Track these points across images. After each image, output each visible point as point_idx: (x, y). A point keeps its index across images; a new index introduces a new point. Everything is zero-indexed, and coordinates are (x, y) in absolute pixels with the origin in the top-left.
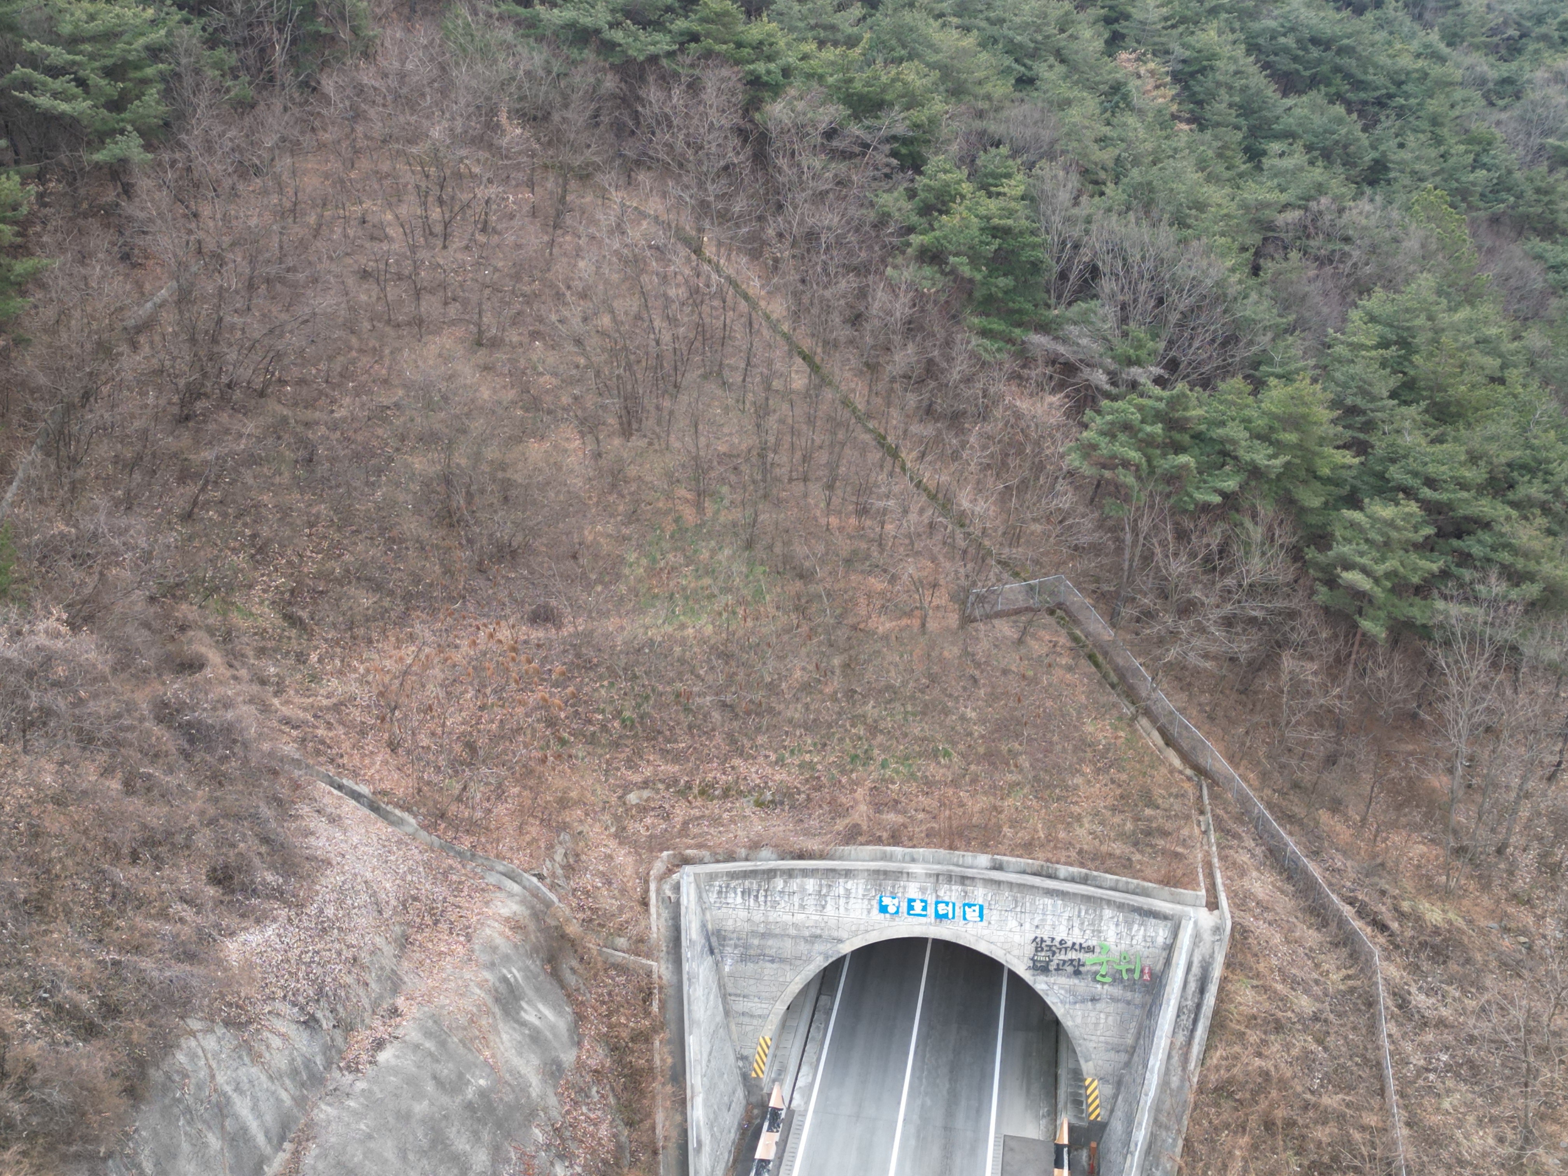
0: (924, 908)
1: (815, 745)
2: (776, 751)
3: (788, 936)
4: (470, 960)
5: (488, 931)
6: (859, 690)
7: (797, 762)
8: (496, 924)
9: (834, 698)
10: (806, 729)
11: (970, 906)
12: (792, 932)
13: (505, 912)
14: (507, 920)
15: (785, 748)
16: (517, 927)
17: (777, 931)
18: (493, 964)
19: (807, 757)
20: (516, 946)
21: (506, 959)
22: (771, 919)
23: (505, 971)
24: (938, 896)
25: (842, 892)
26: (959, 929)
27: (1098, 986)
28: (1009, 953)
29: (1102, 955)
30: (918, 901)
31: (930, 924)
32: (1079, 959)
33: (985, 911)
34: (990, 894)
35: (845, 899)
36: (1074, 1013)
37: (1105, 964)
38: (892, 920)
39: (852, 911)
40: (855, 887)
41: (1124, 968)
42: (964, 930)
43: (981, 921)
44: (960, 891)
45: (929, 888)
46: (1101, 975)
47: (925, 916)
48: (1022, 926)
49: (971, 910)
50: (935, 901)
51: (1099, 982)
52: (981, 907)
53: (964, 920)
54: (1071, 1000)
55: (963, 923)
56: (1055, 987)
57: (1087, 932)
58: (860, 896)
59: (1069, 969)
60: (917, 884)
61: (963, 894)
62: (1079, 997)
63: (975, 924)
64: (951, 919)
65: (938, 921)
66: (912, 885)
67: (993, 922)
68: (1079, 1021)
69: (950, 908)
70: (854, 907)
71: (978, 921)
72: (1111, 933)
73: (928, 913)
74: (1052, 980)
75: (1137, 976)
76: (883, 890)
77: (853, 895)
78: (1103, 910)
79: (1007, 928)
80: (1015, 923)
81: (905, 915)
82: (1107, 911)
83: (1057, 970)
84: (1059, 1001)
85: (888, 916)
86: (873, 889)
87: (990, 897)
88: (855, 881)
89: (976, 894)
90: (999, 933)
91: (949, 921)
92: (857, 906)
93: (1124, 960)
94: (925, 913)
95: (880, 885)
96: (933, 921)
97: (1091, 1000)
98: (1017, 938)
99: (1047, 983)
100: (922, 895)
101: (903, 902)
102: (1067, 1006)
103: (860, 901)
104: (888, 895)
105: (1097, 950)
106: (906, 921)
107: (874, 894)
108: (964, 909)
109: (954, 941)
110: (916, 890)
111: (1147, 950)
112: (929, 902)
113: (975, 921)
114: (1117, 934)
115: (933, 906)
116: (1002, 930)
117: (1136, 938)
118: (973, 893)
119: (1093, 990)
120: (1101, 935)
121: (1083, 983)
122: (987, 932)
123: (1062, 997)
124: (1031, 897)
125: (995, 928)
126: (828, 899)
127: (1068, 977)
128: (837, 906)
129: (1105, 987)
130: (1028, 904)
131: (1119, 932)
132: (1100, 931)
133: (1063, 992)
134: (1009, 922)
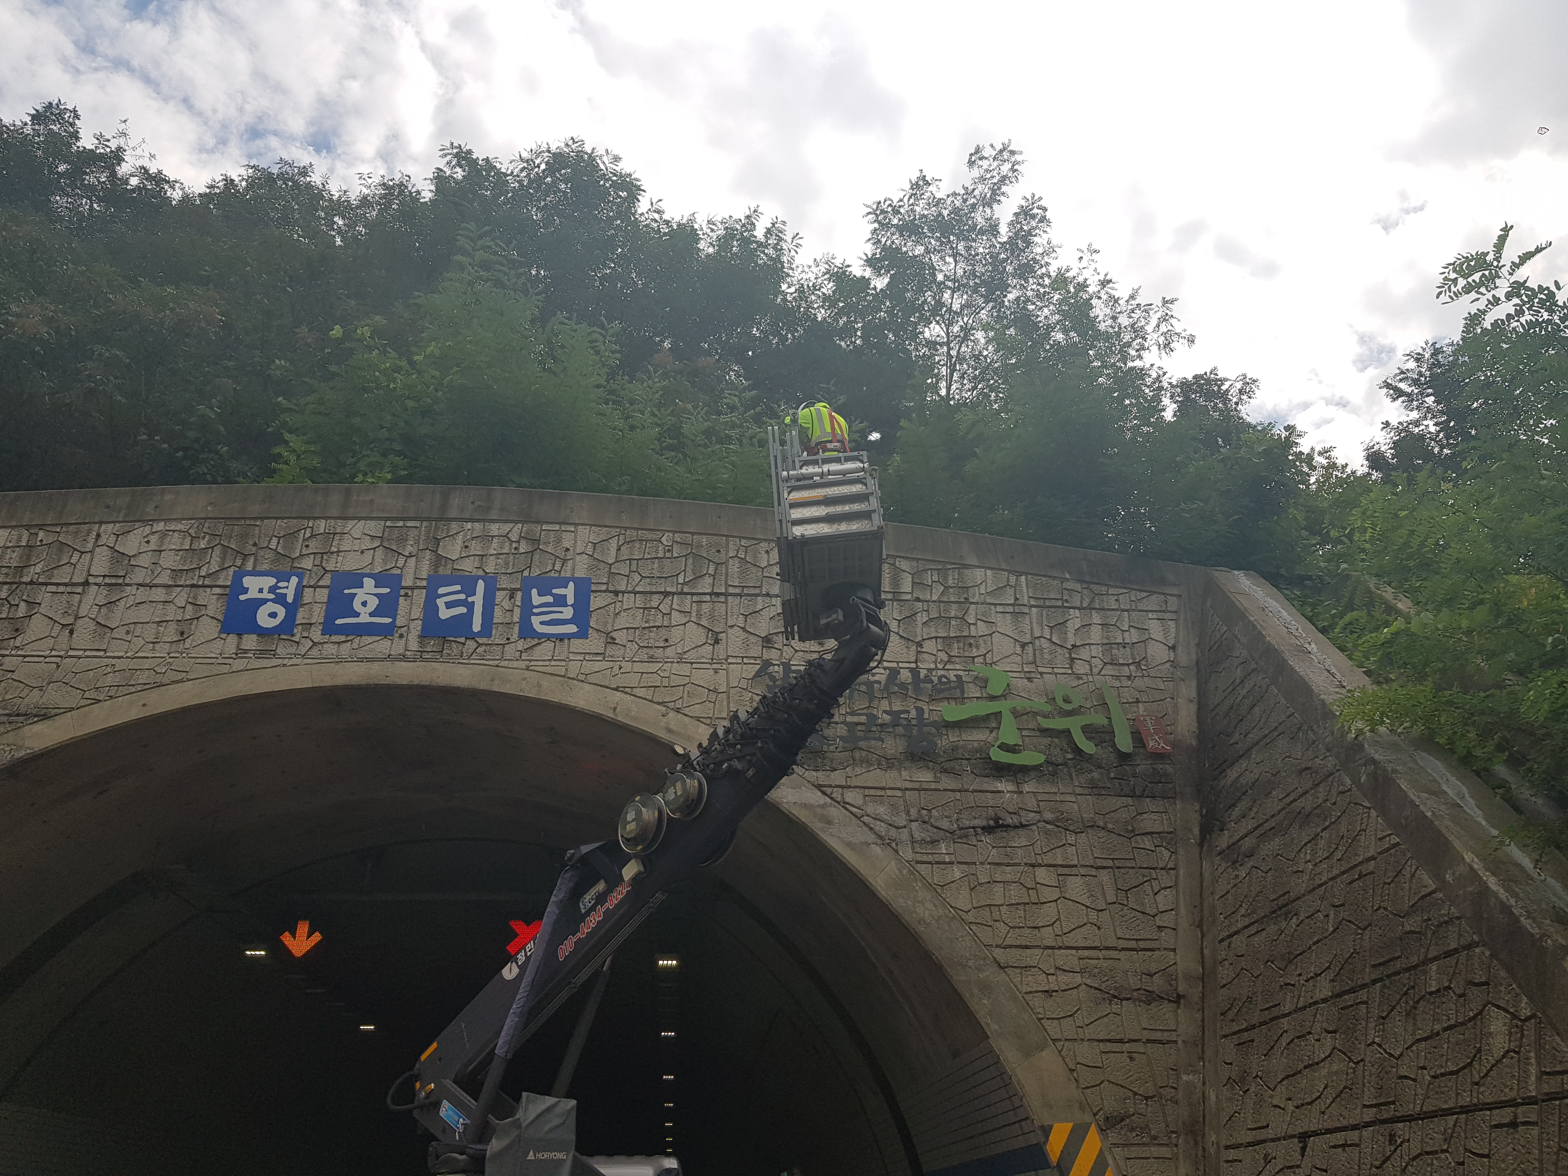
0: (387, 606)
11: (545, 585)
24: (439, 560)
25: (101, 564)
26: (503, 663)
27: (1000, 786)
28: (678, 710)
29: (992, 698)
30: (369, 583)
31: (403, 658)
32: (920, 711)
33: (596, 602)
34: (614, 544)
35: (104, 591)
36: (937, 876)
37: (1008, 720)
38: (262, 653)
39: (120, 633)
40: (153, 546)
41: (1074, 724)
42: (523, 665)
43: (582, 634)
44: (514, 536)
45: (413, 533)
46: (1005, 747)
47: (386, 632)
48: (717, 641)
49: (550, 599)
50: (429, 579)
51: (1001, 770)
52: (584, 589)
53: (522, 636)
54: (917, 835)
55: (521, 645)
56: (850, 796)
57: (929, 646)
58: (165, 578)
59: (893, 746)
60: (372, 524)
61: (523, 547)
62: (945, 824)
63: (562, 650)
64: (480, 634)
65: (432, 644)
66: (357, 528)
67: (620, 637)
68: (963, 900)
69: (478, 599)
70: (132, 616)
71: (570, 636)
72: (1002, 646)
73: (400, 621)
74: (837, 777)
75: (1124, 743)
76: (250, 549)
77: (139, 576)
78: (967, 572)
79: (670, 652)
80: (695, 634)
81: (316, 634)
82: (979, 574)
83: (852, 743)
84: (871, 838)
85: (250, 641)
86: (217, 551)
87: (613, 552)
88: (161, 526)
89: (566, 544)
90: (638, 667)
91: (471, 644)
92: (144, 614)
93: (1068, 707)
94: (388, 620)
95: (243, 537)
96: (414, 645)
97: (988, 830)
98: (703, 677)
99: (819, 787)
100: (385, 562)
101: (315, 587)
102: (907, 853)
103: (159, 594)
104: (265, 567)
105: (973, 691)
106: (315, 652)
107: (214, 567)
108: (527, 599)
109: (483, 686)
110: (367, 543)
111: (1126, 683)
112: (407, 581)
113: (561, 638)
114: (1024, 645)
115: (420, 597)
116: (652, 659)
117: (1084, 654)
118: (559, 540)
119: (990, 800)
120: (975, 652)
121: (947, 782)
122: (598, 666)
123: (881, 827)
124: (743, 542)
125: (629, 654)
126: (44, 596)
127: (890, 767)
128: (70, 620)
129: (1026, 788)
130: (734, 567)
131: (1027, 638)
132: (966, 641)
133: (881, 810)
134: (676, 634)
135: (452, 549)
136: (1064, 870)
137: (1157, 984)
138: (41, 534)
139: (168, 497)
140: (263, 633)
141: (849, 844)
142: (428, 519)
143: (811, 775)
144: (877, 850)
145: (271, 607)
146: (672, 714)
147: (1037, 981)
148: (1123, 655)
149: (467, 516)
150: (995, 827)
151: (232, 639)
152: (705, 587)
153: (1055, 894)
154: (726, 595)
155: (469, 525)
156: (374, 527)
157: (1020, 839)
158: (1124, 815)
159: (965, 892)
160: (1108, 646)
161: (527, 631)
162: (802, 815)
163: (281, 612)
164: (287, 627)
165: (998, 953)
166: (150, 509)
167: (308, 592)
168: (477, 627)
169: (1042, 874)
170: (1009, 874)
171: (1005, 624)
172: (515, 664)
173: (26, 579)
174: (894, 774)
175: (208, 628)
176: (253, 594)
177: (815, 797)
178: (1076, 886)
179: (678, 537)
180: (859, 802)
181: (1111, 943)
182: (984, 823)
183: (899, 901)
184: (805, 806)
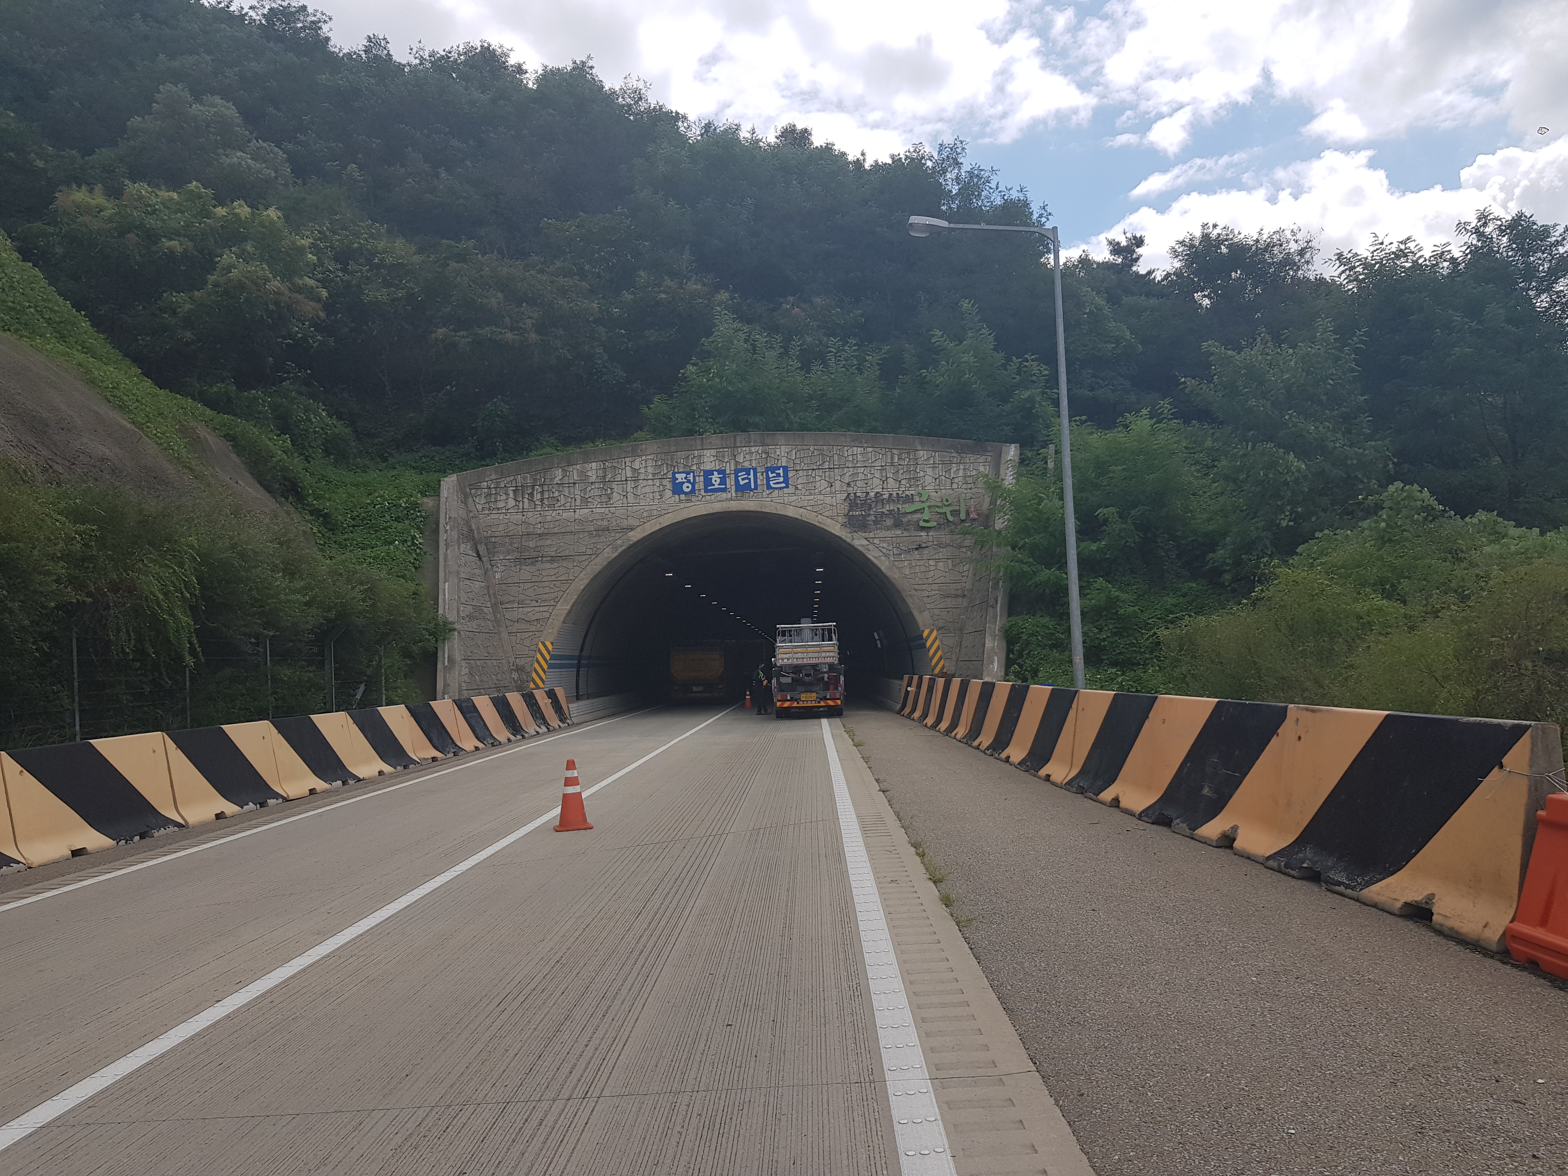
0: (723, 481)
3: (570, 532)
11: (773, 469)
12: (574, 528)
17: (557, 529)
22: (548, 519)
24: (737, 463)
25: (629, 474)
26: (763, 499)
27: (922, 534)
28: (821, 514)
29: (923, 502)
30: (715, 473)
31: (731, 499)
32: (898, 509)
33: (790, 474)
34: (794, 451)
35: (633, 482)
36: (900, 565)
37: (927, 509)
38: (688, 501)
39: (642, 496)
40: (644, 465)
41: (947, 510)
42: (769, 499)
43: (787, 487)
44: (760, 452)
45: (726, 453)
46: (925, 521)
47: (724, 490)
48: (832, 486)
49: (775, 475)
50: (735, 470)
51: (923, 528)
52: (786, 469)
53: (768, 489)
54: (895, 552)
55: (768, 492)
56: (876, 541)
57: (903, 482)
58: (650, 477)
59: (889, 522)
60: (712, 451)
61: (764, 456)
62: (904, 548)
63: (781, 492)
64: (754, 489)
65: (739, 494)
66: (707, 453)
67: (799, 487)
68: (907, 572)
69: (752, 476)
70: (644, 491)
71: (783, 488)
72: (929, 479)
73: (728, 486)
74: (872, 535)
75: (963, 516)
76: (675, 464)
77: (642, 477)
78: (917, 452)
79: (816, 491)
80: (824, 484)
81: (702, 492)
82: (922, 452)
83: (876, 522)
84: (881, 554)
85: (683, 497)
86: (665, 465)
87: (794, 455)
88: (644, 458)
89: (778, 453)
90: (807, 498)
91: (752, 493)
92: (648, 489)
93: (947, 504)
94: (724, 486)
95: (672, 459)
96: (734, 495)
97: (917, 549)
98: (828, 500)
99: (866, 538)
100: (719, 465)
101: (699, 476)
102: (892, 559)
103: (650, 482)
104: (681, 470)
105: (917, 498)
106: (703, 499)
107: (665, 472)
108: (767, 475)
109: (759, 510)
110: (712, 459)
111: (969, 491)
112: (728, 472)
113: (781, 488)
114: (936, 479)
115: (733, 476)
116: (811, 494)
117: (956, 480)
118: (775, 452)
119: (918, 539)
120: (919, 483)
121: (906, 534)
122: (794, 498)
123: (885, 551)
124: (839, 448)
125: (803, 493)
126: (614, 486)
127: (888, 530)
128: (625, 494)
129: (930, 534)
130: (836, 457)
131: (937, 476)
132: (917, 479)
133: (885, 545)
134: (818, 484)
135: (740, 459)
136: (937, 560)
137: (959, 592)
138: (607, 463)
139: (644, 446)
140: (686, 493)
141: (874, 557)
142: (731, 447)
143: (863, 534)
144: (883, 558)
145: (686, 484)
146: (819, 516)
147: (927, 594)
148: (970, 480)
149: (743, 445)
150: (919, 548)
151: (677, 496)
152: (826, 465)
153: (934, 568)
154: (834, 468)
155: (744, 449)
156: (713, 452)
157: (926, 551)
158: (959, 541)
159: (908, 570)
160: (965, 477)
161: (769, 487)
162: (860, 548)
163: (690, 486)
164: (693, 491)
165: (916, 587)
166: (639, 451)
167: (697, 478)
168: (753, 487)
169: (931, 562)
170: (921, 563)
171: (930, 472)
172: (767, 499)
173: (607, 480)
174: (889, 532)
175: (668, 493)
176: (680, 480)
177: (865, 542)
178: (941, 565)
179: (816, 447)
180: (878, 543)
181: (949, 581)
182: (915, 547)
183: (888, 574)
184: (862, 545)
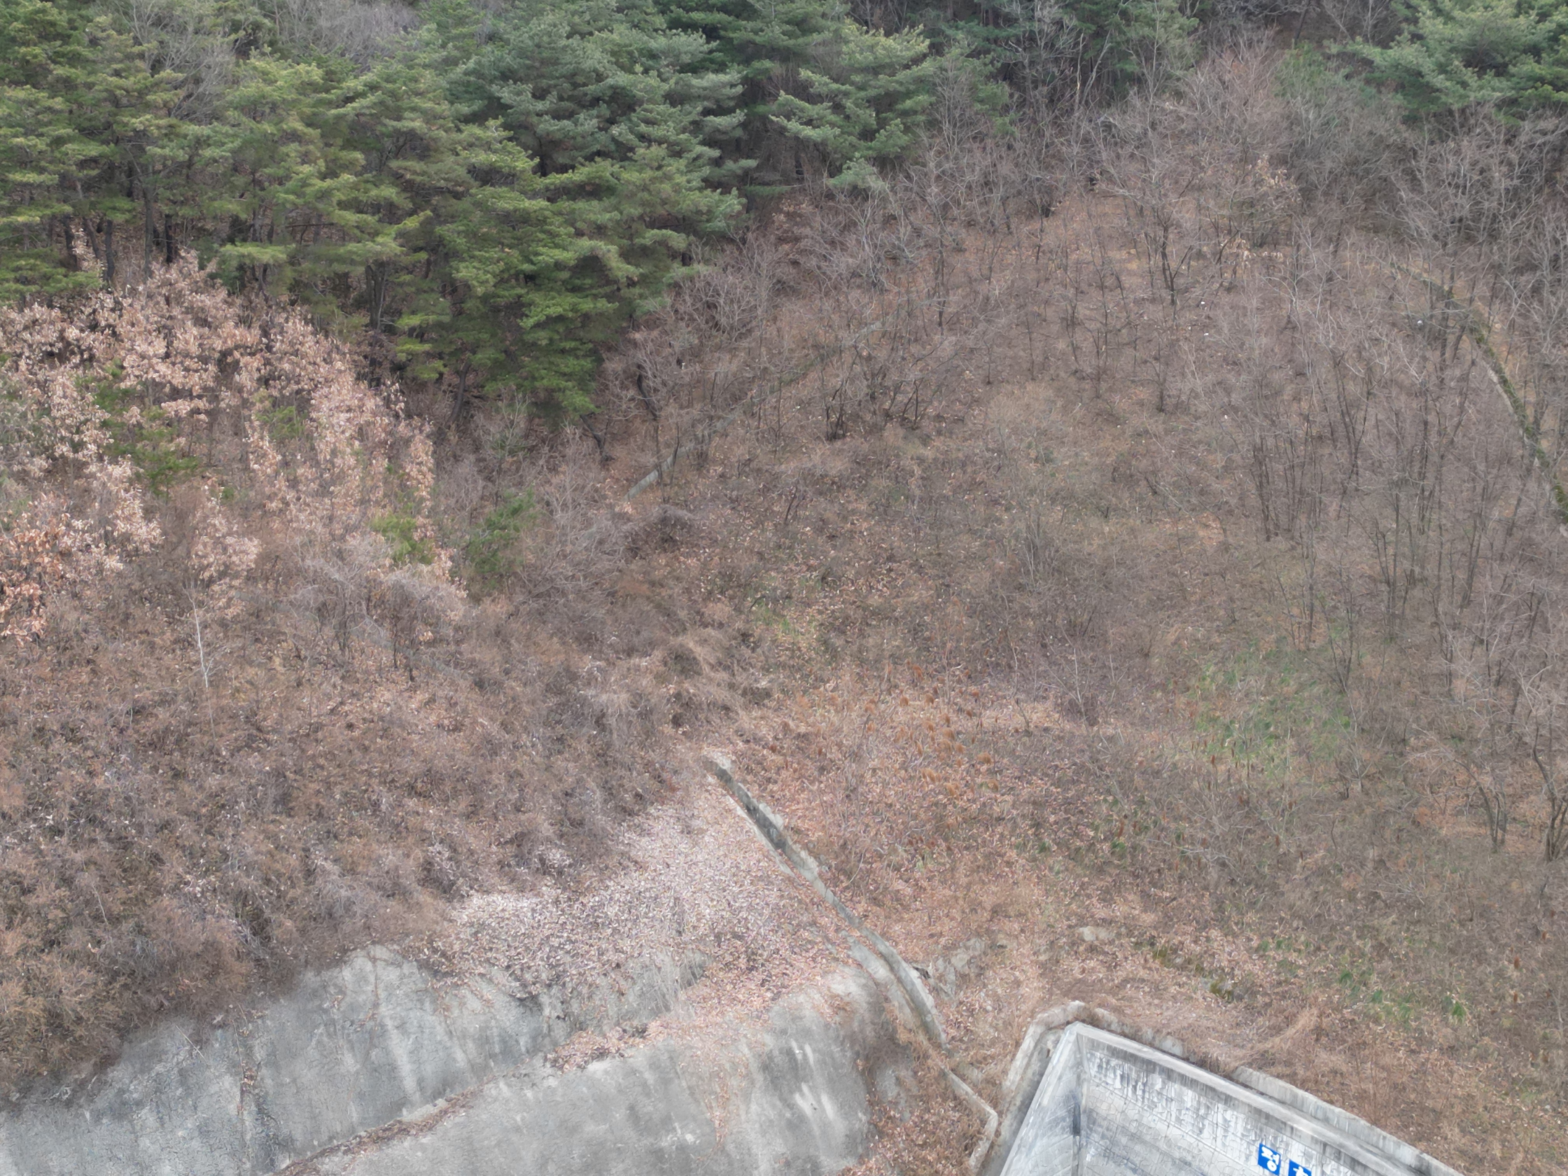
1: (1307, 945)
2: (1262, 936)
3: (1158, 1149)
4: (759, 1017)
5: (801, 998)
6: (1383, 895)
7: (1280, 958)
8: (817, 996)
9: (1351, 896)
10: (1305, 924)
12: (1163, 1146)
13: (839, 988)
14: (834, 996)
15: (1273, 936)
16: (841, 1006)
17: (1148, 1138)
18: (784, 1032)
19: (1293, 957)
20: (827, 1026)
21: (806, 1034)
22: (1145, 1121)
23: (794, 1045)
